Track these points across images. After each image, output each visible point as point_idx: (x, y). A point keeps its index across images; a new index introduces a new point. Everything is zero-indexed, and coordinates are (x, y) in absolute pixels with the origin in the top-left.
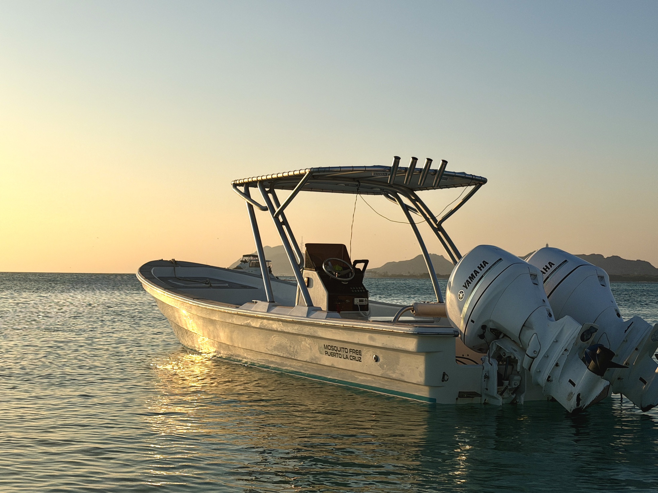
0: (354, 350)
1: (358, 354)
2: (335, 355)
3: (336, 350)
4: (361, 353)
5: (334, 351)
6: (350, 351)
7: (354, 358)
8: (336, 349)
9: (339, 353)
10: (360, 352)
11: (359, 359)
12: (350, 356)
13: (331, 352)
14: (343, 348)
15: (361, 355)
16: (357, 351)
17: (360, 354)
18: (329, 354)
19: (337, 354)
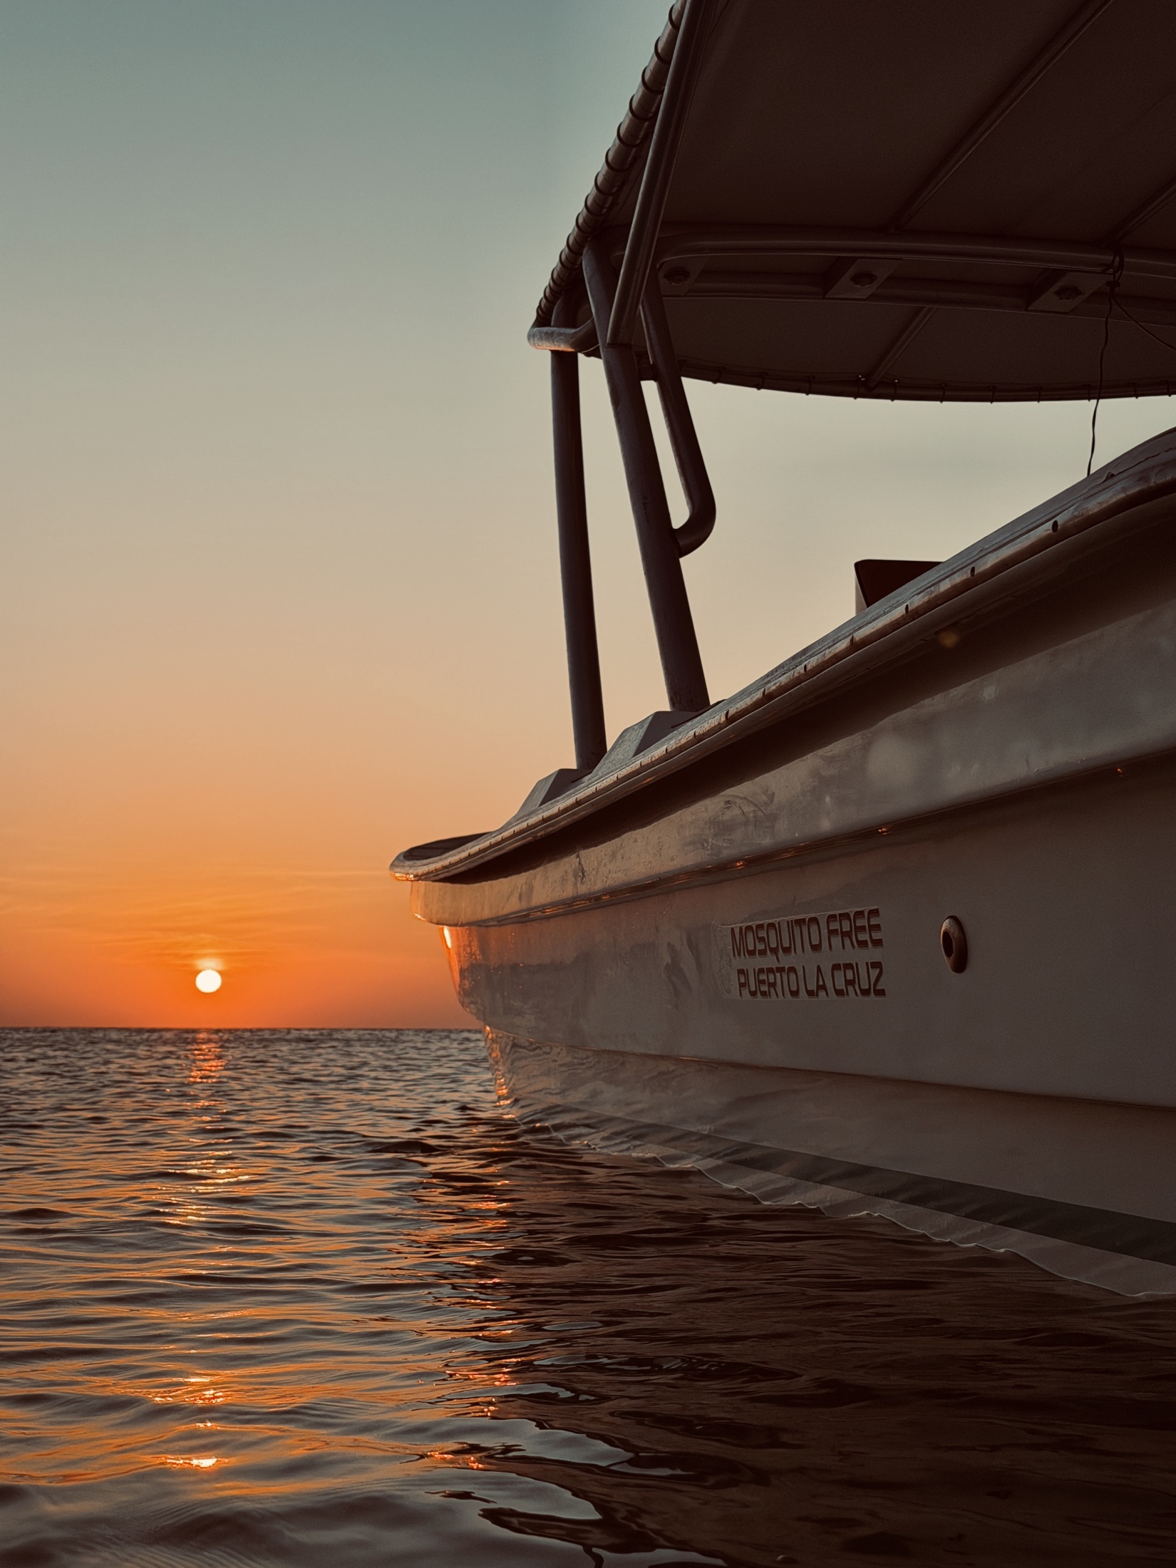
0: (846, 916)
1: (863, 944)
2: (773, 985)
3: (774, 951)
4: (877, 927)
5: (770, 961)
6: (832, 932)
7: (850, 975)
8: (773, 945)
9: (786, 961)
10: (874, 921)
11: (874, 973)
12: (836, 967)
13: (761, 971)
14: (799, 922)
15: (878, 943)
16: (860, 923)
17: (876, 936)
18: (753, 989)
19: (781, 970)
